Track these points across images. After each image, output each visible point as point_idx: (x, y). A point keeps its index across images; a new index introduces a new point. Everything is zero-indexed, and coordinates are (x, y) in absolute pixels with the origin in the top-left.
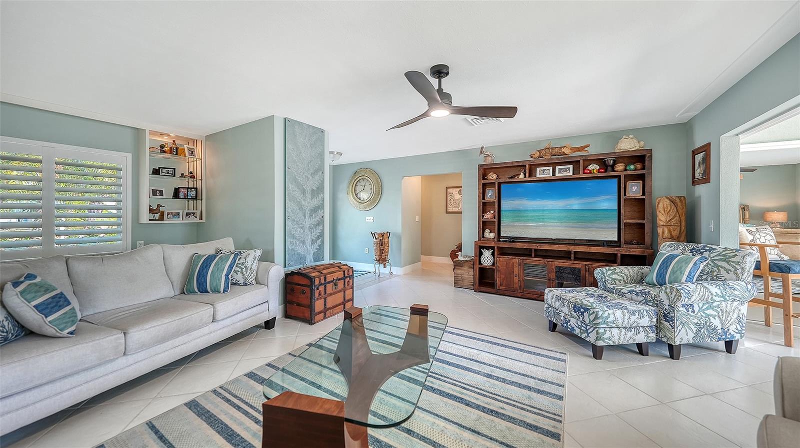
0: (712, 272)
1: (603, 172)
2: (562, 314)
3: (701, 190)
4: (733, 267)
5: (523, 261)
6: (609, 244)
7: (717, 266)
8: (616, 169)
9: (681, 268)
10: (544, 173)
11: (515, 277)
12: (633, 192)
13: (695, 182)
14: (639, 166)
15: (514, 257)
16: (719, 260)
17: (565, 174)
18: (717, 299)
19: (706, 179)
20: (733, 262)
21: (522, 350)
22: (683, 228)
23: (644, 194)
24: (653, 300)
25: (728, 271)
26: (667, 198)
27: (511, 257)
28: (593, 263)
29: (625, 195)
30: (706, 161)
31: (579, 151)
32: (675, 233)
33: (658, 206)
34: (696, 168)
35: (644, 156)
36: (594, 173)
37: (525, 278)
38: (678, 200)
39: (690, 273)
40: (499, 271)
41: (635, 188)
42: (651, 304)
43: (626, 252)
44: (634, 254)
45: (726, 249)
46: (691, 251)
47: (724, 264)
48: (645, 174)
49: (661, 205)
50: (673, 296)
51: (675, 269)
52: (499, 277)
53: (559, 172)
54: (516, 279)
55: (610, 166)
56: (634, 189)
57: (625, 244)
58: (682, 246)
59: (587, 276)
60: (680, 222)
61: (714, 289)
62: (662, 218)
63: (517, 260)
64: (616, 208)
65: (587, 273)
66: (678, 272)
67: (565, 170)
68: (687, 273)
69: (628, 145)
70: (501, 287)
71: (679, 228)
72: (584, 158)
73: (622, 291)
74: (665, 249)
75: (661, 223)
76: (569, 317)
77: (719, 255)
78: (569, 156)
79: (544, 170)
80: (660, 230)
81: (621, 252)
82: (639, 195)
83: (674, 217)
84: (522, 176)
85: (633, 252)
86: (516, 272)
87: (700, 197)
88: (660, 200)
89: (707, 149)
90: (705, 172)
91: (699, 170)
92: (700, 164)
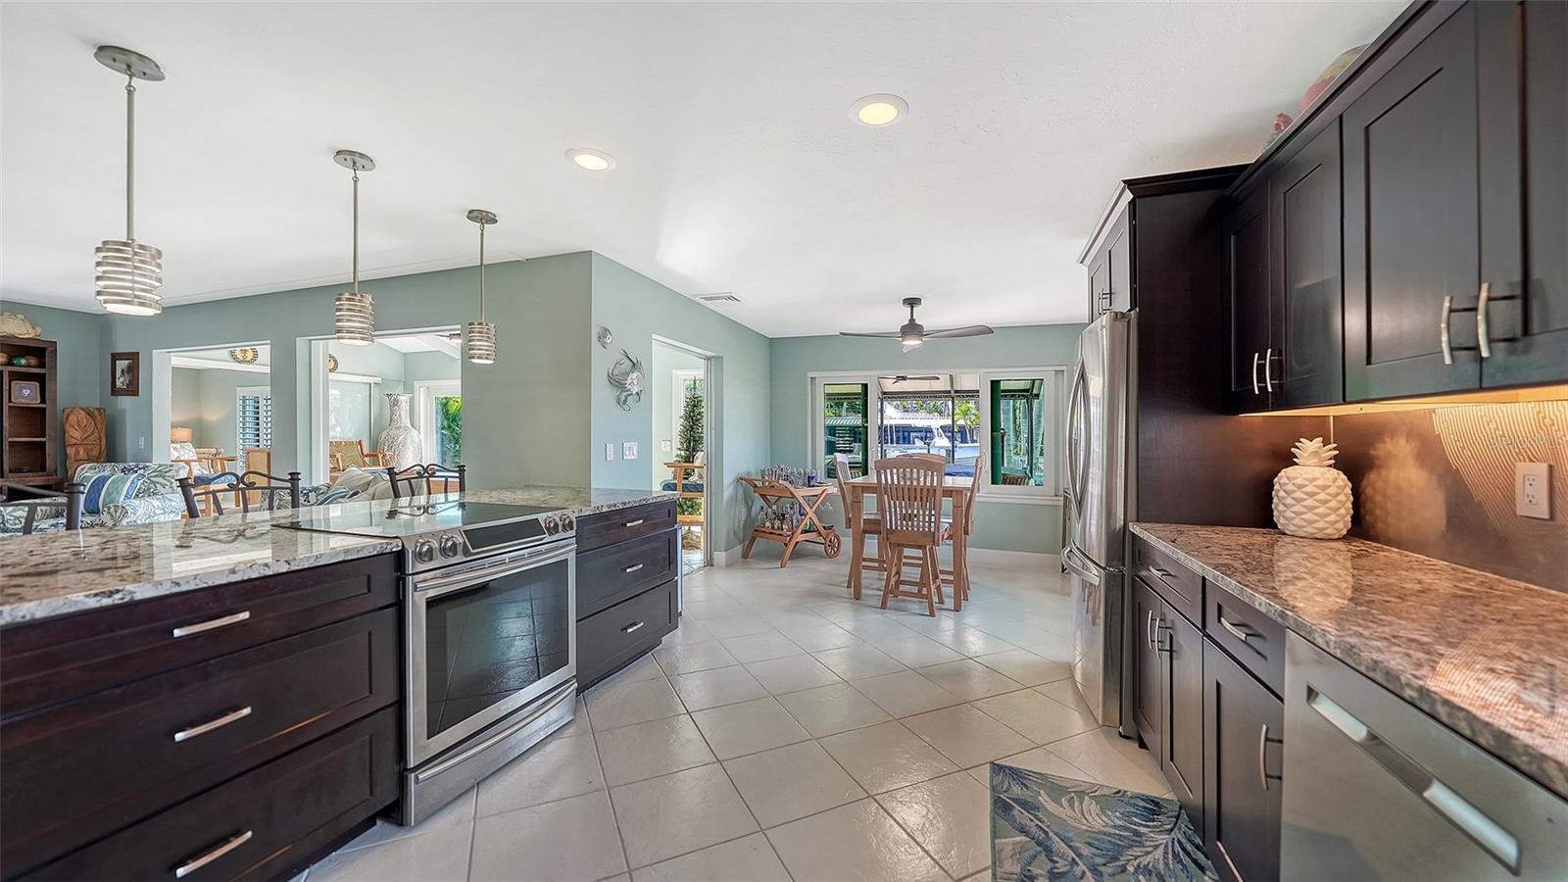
0: (149, 489)
3: (125, 402)
4: (169, 481)
7: (153, 482)
9: (117, 488)
12: (25, 398)
14: (33, 361)
16: (156, 476)
18: (158, 512)
19: (132, 390)
20: (168, 477)
22: (103, 447)
23: (43, 401)
26: (83, 409)
29: (10, 401)
30: (133, 371)
32: (95, 453)
33: (67, 419)
34: (118, 375)
35: (44, 350)
38: (96, 412)
39: (128, 492)
41: (26, 392)
45: (161, 466)
46: (123, 471)
47: (160, 480)
48: (44, 374)
49: (72, 418)
50: (118, 514)
51: (111, 491)
58: (109, 467)
60: (100, 438)
61: (156, 503)
62: (74, 434)
66: (114, 491)
68: (124, 493)
69: (15, 328)
71: (98, 447)
74: (86, 473)
75: (73, 441)
77: (154, 472)
80: (72, 450)
82: (36, 402)
83: (92, 433)
87: (124, 411)
88: (71, 412)
89: (134, 357)
90: (130, 383)
91: (122, 379)
92: (123, 372)
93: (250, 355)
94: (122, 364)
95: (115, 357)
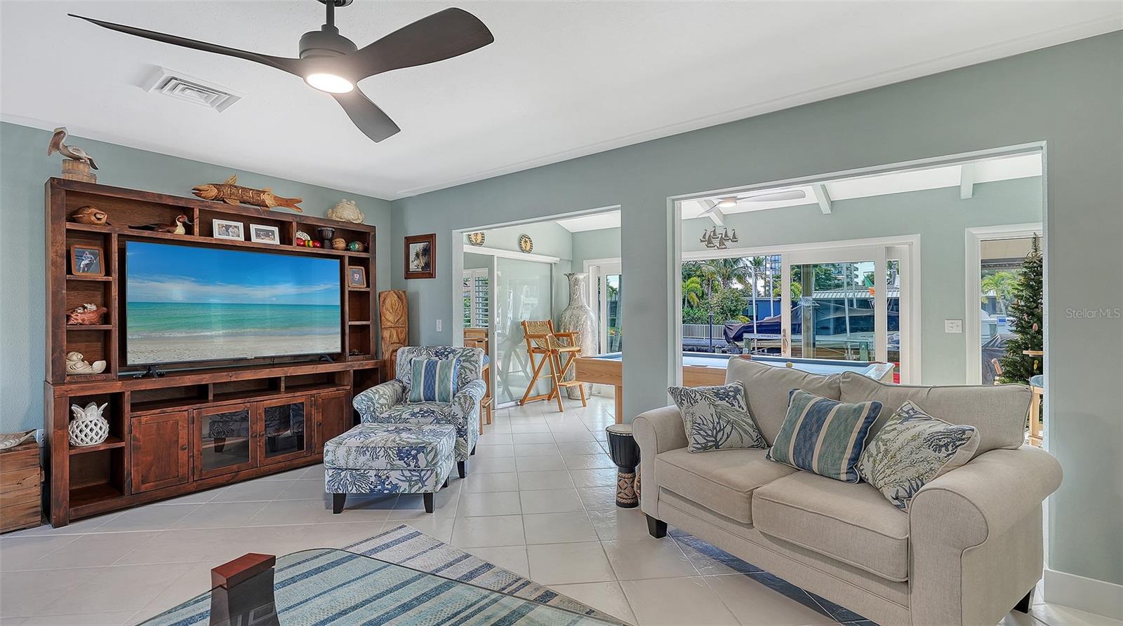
0: (461, 374)
1: (318, 247)
2: (372, 473)
3: (419, 286)
4: (474, 366)
5: (199, 414)
6: (334, 357)
7: (463, 368)
8: (334, 246)
9: (446, 374)
10: (226, 231)
11: (180, 452)
12: (356, 282)
13: (409, 275)
14: (362, 246)
15: (177, 408)
16: (464, 361)
17: (267, 241)
19: (428, 272)
20: (474, 361)
21: (318, 570)
24: (445, 416)
25: (471, 371)
26: (395, 292)
27: (169, 410)
28: (321, 391)
30: (428, 252)
31: (288, 206)
32: (403, 336)
33: (383, 303)
34: (412, 260)
35: (368, 235)
36: (309, 246)
37: (204, 447)
38: (403, 296)
40: (137, 448)
41: (358, 277)
42: (444, 422)
43: (359, 366)
44: (367, 367)
45: (463, 349)
46: (436, 356)
47: (468, 365)
48: (369, 258)
49: (388, 302)
50: (467, 405)
51: (442, 377)
52: (137, 465)
53: (258, 236)
54: (183, 456)
55: (327, 239)
56: (356, 278)
57: (350, 355)
58: (423, 350)
59: (313, 412)
60: (405, 321)
62: (389, 318)
63: (186, 413)
64: (339, 303)
65: (313, 409)
66: (446, 379)
67: (267, 234)
68: (452, 380)
69: (349, 214)
70: (143, 486)
71: (405, 330)
72: (298, 219)
73: (403, 417)
75: (389, 324)
76: (386, 472)
77: (462, 356)
78: (271, 209)
79: (227, 227)
80: (386, 334)
81: (354, 367)
83: (402, 316)
84: (180, 230)
85: (367, 365)
86: (183, 440)
87: (417, 294)
88: (387, 295)
89: (430, 239)
90: (427, 265)
91: (416, 263)
92: (417, 255)
93: (479, 238)
94: (416, 248)
95: (409, 240)
